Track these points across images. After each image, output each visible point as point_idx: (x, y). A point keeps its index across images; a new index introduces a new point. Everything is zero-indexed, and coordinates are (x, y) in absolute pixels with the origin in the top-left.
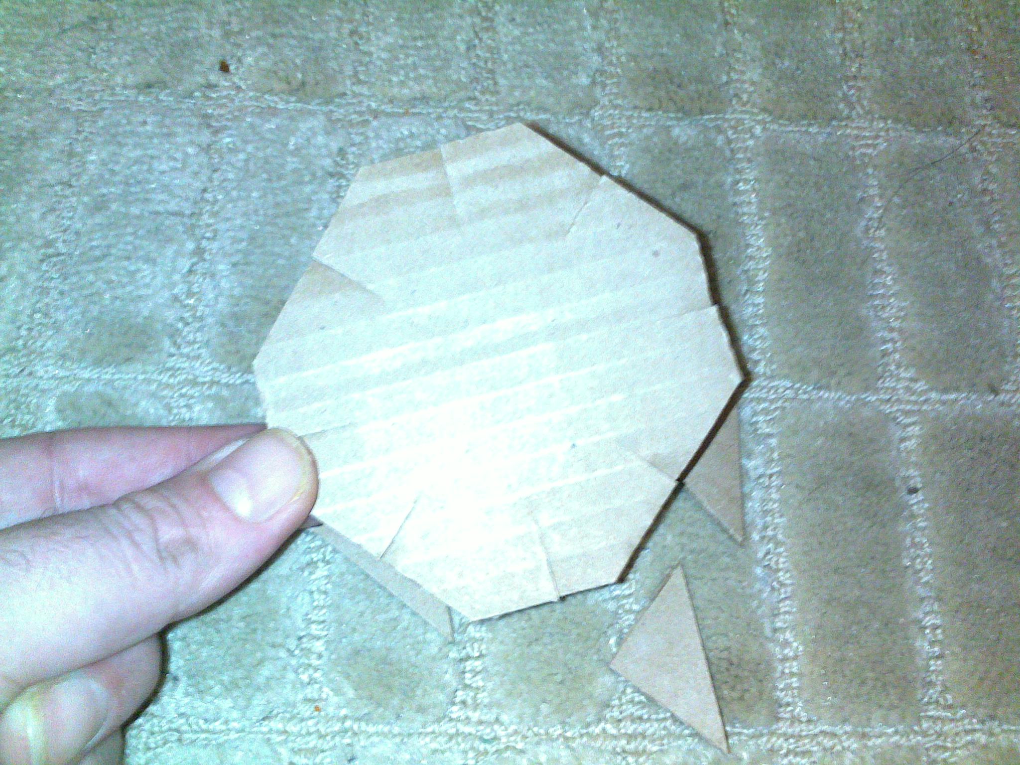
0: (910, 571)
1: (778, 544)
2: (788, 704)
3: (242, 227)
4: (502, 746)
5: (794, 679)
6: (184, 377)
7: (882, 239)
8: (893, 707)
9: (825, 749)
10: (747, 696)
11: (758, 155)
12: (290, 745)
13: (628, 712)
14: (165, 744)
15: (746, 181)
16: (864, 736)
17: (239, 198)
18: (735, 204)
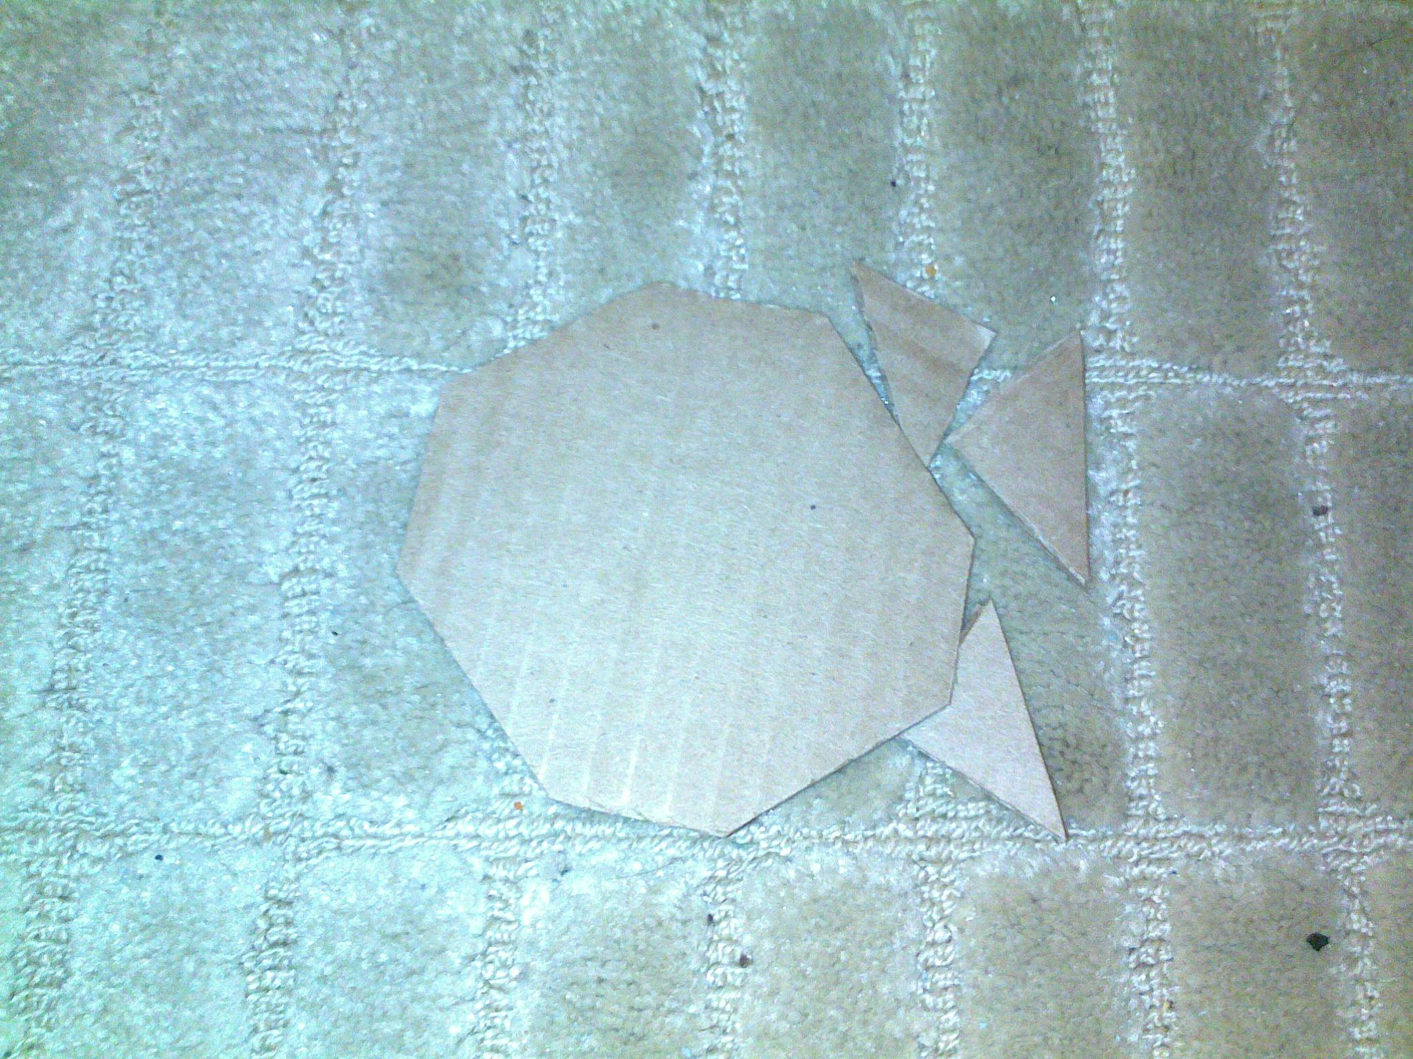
0: (1312, 622)
1: (1133, 584)
2: (1141, 798)
3: (394, 150)
4: (761, 853)
5: (1151, 765)
6: (321, 363)
7: (1292, 155)
8: (1282, 801)
9: (1188, 856)
10: (1087, 787)
11: (1120, 32)
12: (484, 853)
13: (928, 808)
14: (320, 853)
15: (1101, 72)
16: (1241, 838)
17: (389, 107)
18: (1086, 106)
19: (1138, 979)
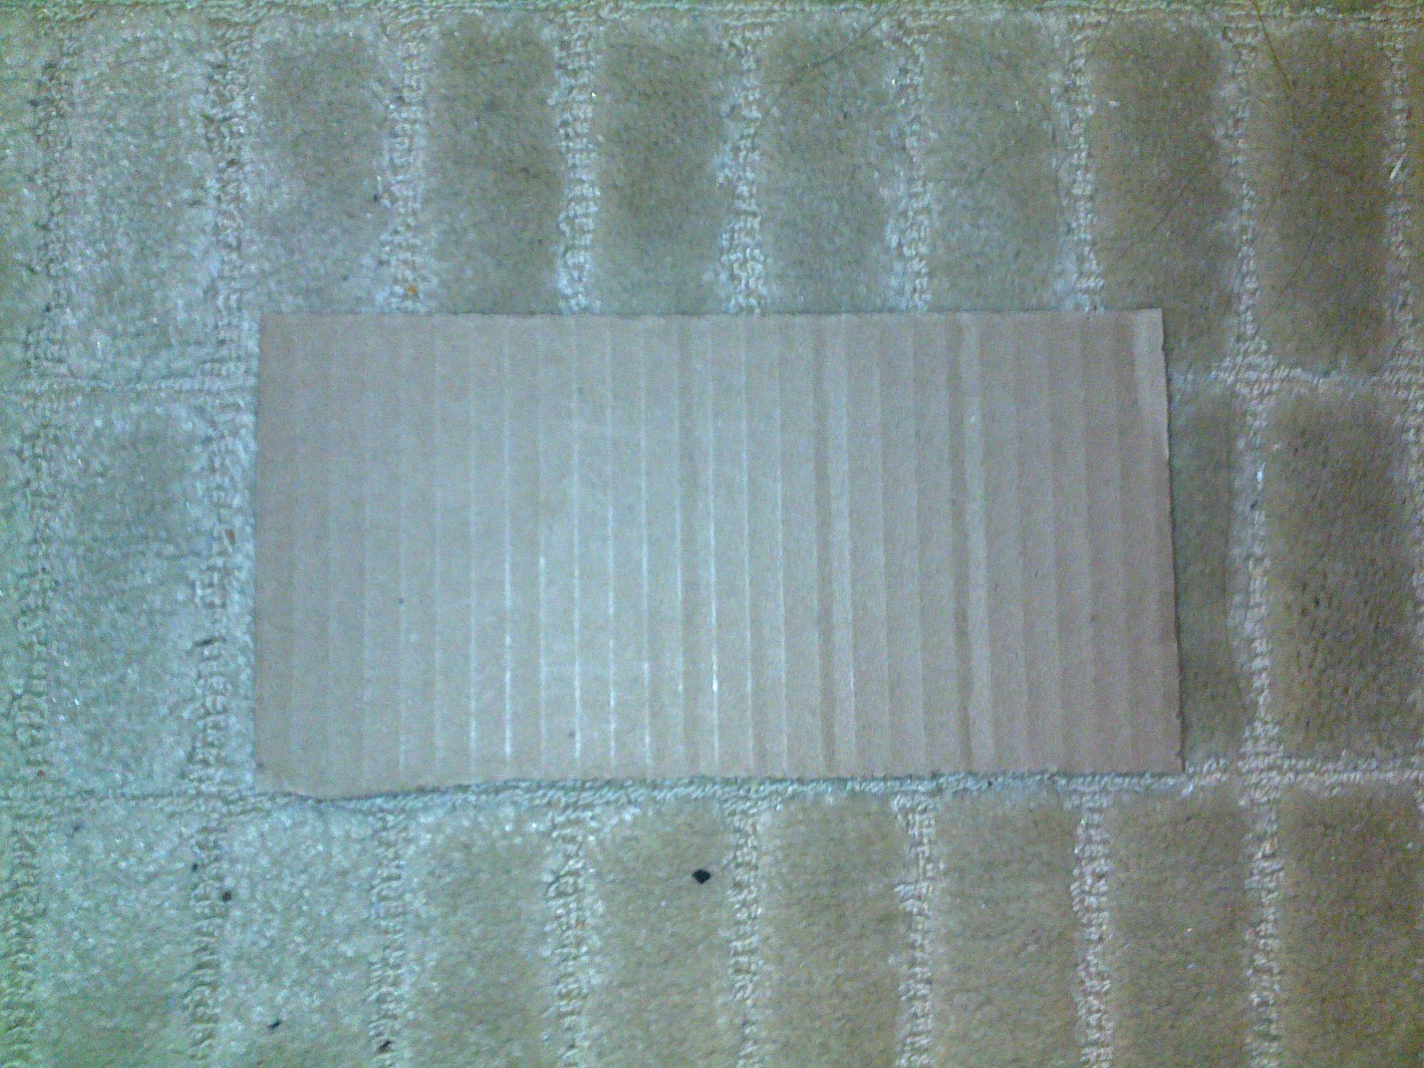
19: (557, 907)
